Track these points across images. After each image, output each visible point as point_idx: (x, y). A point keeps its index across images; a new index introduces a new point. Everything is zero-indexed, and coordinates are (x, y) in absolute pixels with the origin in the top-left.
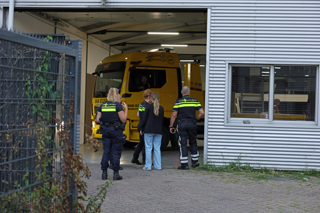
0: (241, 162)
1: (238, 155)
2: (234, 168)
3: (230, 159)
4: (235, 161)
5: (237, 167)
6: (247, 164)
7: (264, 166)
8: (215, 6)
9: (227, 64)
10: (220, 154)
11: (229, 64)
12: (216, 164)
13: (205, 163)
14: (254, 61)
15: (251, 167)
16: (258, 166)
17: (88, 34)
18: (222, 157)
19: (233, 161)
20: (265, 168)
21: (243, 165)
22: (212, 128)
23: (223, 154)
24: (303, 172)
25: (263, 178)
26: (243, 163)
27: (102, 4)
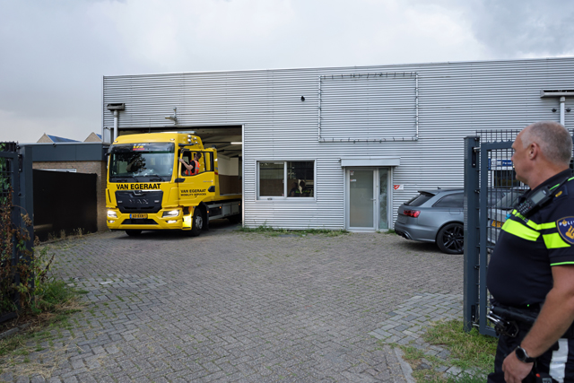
0: (266, 225)
2: (262, 229)
3: (260, 224)
4: (262, 225)
5: (264, 229)
6: (270, 226)
7: (281, 227)
8: (247, 124)
10: (253, 220)
11: (257, 161)
12: (250, 227)
13: (244, 226)
14: (273, 159)
15: (273, 229)
16: (277, 227)
18: (254, 223)
20: (282, 229)
23: (255, 220)
25: (276, 236)
26: (268, 226)
27: (175, 123)
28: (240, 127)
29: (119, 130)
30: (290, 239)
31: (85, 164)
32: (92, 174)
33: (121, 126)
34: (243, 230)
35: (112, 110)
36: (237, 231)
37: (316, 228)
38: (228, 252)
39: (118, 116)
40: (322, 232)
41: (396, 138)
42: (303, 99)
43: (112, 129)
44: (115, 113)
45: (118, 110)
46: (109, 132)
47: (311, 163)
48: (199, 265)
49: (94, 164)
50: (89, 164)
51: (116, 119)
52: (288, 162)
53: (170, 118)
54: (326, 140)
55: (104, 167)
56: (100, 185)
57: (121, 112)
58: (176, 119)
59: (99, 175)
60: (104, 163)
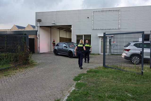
8: (73, 25)
9: (75, 35)
14: (80, 34)
27: (54, 25)
28: (71, 25)
31: (31, 36)
32: (33, 38)
33: (40, 26)
39: (39, 23)
41: (114, 28)
42: (88, 18)
43: (38, 26)
44: (39, 22)
45: (40, 21)
47: (91, 35)
49: (34, 36)
50: (32, 35)
51: (39, 24)
52: (84, 35)
53: (53, 24)
54: (94, 29)
55: (36, 36)
56: (35, 41)
57: (40, 22)
58: (54, 24)
59: (35, 39)
60: (36, 35)
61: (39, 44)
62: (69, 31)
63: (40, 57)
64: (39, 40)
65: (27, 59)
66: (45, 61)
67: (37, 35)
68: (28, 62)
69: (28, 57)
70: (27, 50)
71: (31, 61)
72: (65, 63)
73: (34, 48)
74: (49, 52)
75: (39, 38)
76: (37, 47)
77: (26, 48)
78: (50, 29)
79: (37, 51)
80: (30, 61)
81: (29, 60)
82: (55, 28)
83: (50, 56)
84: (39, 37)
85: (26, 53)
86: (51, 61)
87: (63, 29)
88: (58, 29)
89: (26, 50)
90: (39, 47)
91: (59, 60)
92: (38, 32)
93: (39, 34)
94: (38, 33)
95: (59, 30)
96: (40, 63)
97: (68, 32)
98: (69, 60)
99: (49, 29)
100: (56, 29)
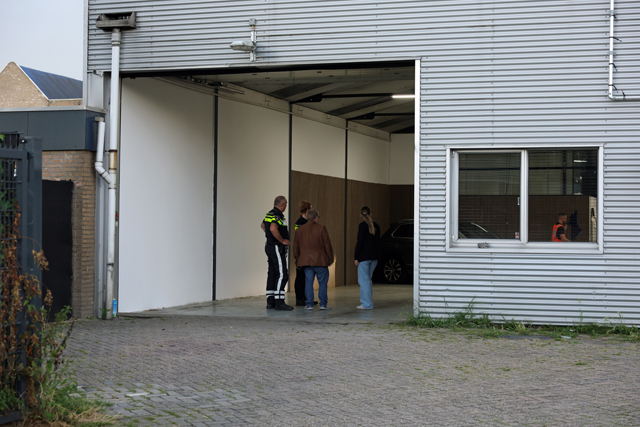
0: (474, 311)
1: (470, 300)
2: (465, 323)
3: (457, 307)
4: (464, 311)
5: (467, 321)
6: (484, 314)
7: (510, 318)
8: (427, 56)
9: (448, 151)
10: (442, 299)
11: (452, 150)
12: (432, 315)
13: (416, 313)
14: (492, 144)
15: (489, 321)
16: (501, 318)
17: (291, 103)
18: (443, 305)
19: (460, 310)
20: (513, 321)
21: (478, 317)
22: (427, 257)
23: (447, 299)
24: (575, 327)
25: (494, 336)
26: (477, 313)
27: (251, 60)
28: (411, 63)
29: (123, 75)
30: (533, 345)
31: (47, 156)
32: (63, 183)
33: (128, 68)
34: (414, 323)
35: (109, 30)
36: (401, 324)
37: (600, 322)
38: (375, 360)
39: (121, 44)
40: (617, 331)
43: (108, 75)
44: (116, 35)
45: (122, 29)
46: (99, 81)
47: (591, 154)
48: (310, 378)
49: (67, 157)
50: (55, 156)
51: (116, 50)
52: (532, 152)
53: (241, 47)
54: (630, 94)
55: (87, 165)
56: (80, 206)
57: (128, 35)
58: (254, 49)
59: (77, 184)
60: (88, 156)
61: (117, 229)
62: (371, 116)
63: (127, 349)
64: (112, 193)
65: (26, 377)
66: (181, 392)
67: (94, 153)
68: (34, 401)
69: (32, 353)
70: (23, 292)
71: (60, 397)
72: (380, 415)
73: (70, 273)
74: (197, 306)
75: (111, 177)
76: (94, 262)
77: (20, 271)
78: (211, 99)
79: (95, 298)
80: (46, 395)
81: (37, 385)
82: (254, 88)
83: (219, 347)
84: (117, 169)
85: (11, 317)
86: (240, 399)
87: (318, 98)
88: (273, 101)
89: (16, 292)
90: (111, 260)
91: (309, 387)
92: (102, 125)
93: (113, 146)
94: (108, 132)
95: (284, 104)
96: (140, 412)
97: (360, 127)
98: (410, 389)
99: (203, 98)
100: (260, 97)
